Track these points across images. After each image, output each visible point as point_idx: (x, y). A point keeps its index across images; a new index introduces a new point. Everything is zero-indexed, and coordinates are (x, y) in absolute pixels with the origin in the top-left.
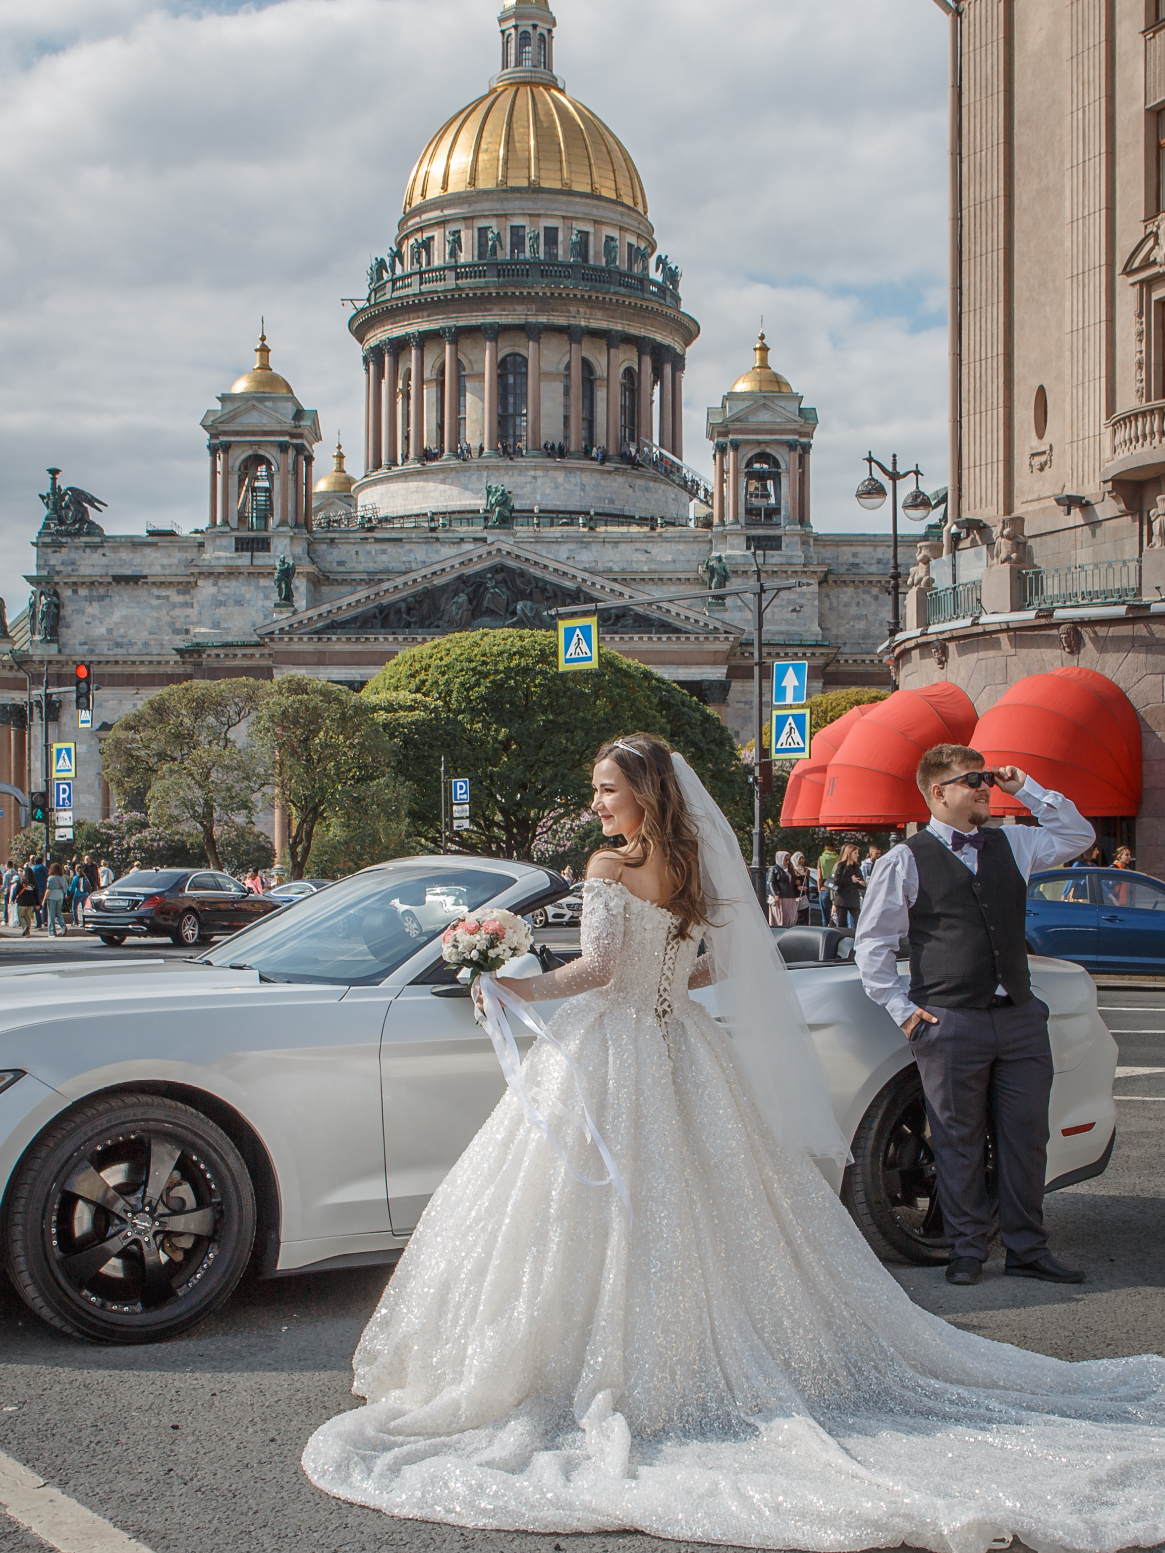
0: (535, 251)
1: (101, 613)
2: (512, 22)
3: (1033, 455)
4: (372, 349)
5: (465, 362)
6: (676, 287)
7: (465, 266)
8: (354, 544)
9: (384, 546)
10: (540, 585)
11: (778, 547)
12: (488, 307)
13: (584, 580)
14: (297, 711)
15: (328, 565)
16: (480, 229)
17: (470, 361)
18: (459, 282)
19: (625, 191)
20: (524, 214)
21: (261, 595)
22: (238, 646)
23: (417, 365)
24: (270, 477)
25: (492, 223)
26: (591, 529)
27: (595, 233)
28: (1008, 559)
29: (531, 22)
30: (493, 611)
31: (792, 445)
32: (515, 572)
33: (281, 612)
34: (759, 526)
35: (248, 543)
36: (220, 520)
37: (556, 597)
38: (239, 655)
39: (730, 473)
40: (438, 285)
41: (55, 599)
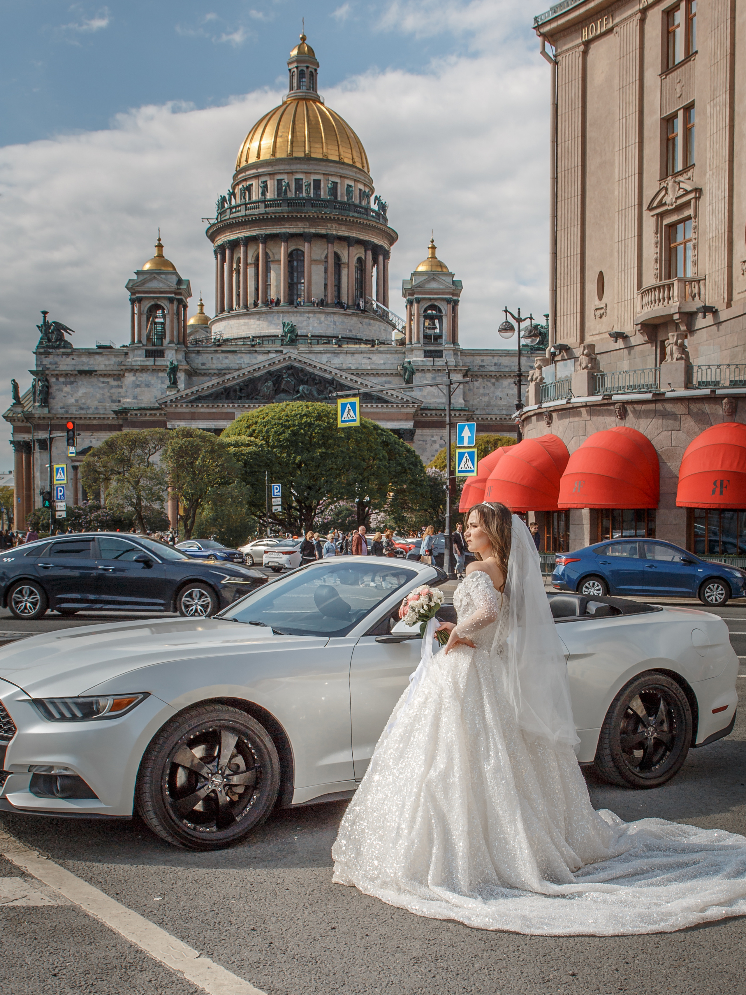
0: (308, 192)
1: (72, 391)
2: (295, 65)
3: (596, 309)
4: (219, 246)
5: (270, 254)
6: (385, 213)
7: (269, 201)
8: (210, 353)
9: (227, 355)
10: (312, 376)
11: (441, 356)
12: (283, 223)
13: (336, 374)
14: (186, 447)
15: (196, 365)
16: (278, 180)
17: (273, 254)
18: (267, 209)
19: (357, 159)
20: (302, 172)
21: (160, 381)
22: (147, 409)
23: (244, 255)
24: (164, 317)
25: (285, 177)
26: (340, 346)
27: (341, 183)
28: (586, 367)
29: (305, 65)
30: (286, 391)
31: (448, 300)
32: (298, 369)
33: (171, 391)
34: (431, 345)
35: (152, 353)
36: (137, 340)
37: (321, 383)
38: (148, 414)
39: (415, 316)
40: (255, 211)
41: (46, 383)
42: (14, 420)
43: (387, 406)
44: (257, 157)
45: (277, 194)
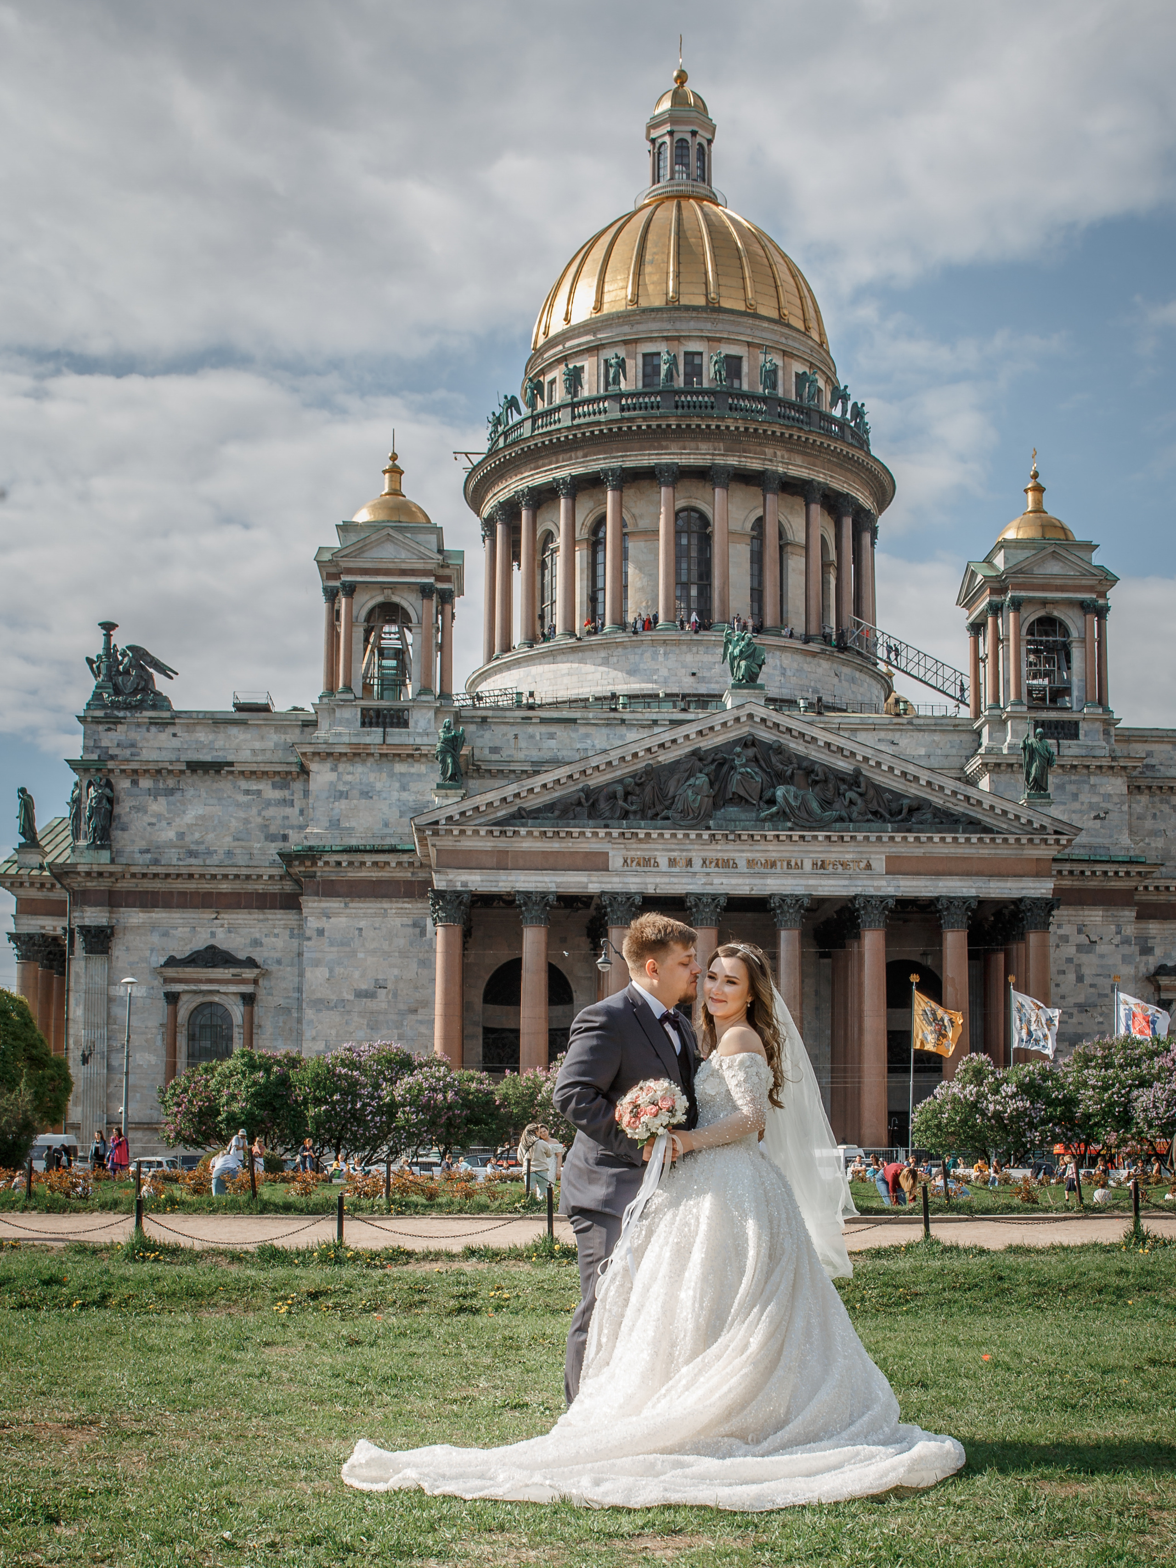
1: (169, 812)
7: (626, 396)
8: (512, 724)
10: (805, 764)
11: (1075, 736)
12: (664, 443)
13: (866, 759)
16: (645, 356)
17: (634, 516)
18: (626, 413)
19: (812, 323)
20: (701, 338)
22: (365, 851)
23: (567, 518)
27: (785, 367)
29: (690, 128)
30: (741, 798)
31: (1089, 605)
32: (769, 747)
33: (447, 796)
34: (1048, 709)
35: (378, 716)
36: (341, 685)
37: (826, 781)
38: (368, 864)
39: (1008, 640)
40: (597, 418)
41: (107, 791)
42: (22, 884)
43: (993, 840)
44: (594, 309)
45: (644, 386)
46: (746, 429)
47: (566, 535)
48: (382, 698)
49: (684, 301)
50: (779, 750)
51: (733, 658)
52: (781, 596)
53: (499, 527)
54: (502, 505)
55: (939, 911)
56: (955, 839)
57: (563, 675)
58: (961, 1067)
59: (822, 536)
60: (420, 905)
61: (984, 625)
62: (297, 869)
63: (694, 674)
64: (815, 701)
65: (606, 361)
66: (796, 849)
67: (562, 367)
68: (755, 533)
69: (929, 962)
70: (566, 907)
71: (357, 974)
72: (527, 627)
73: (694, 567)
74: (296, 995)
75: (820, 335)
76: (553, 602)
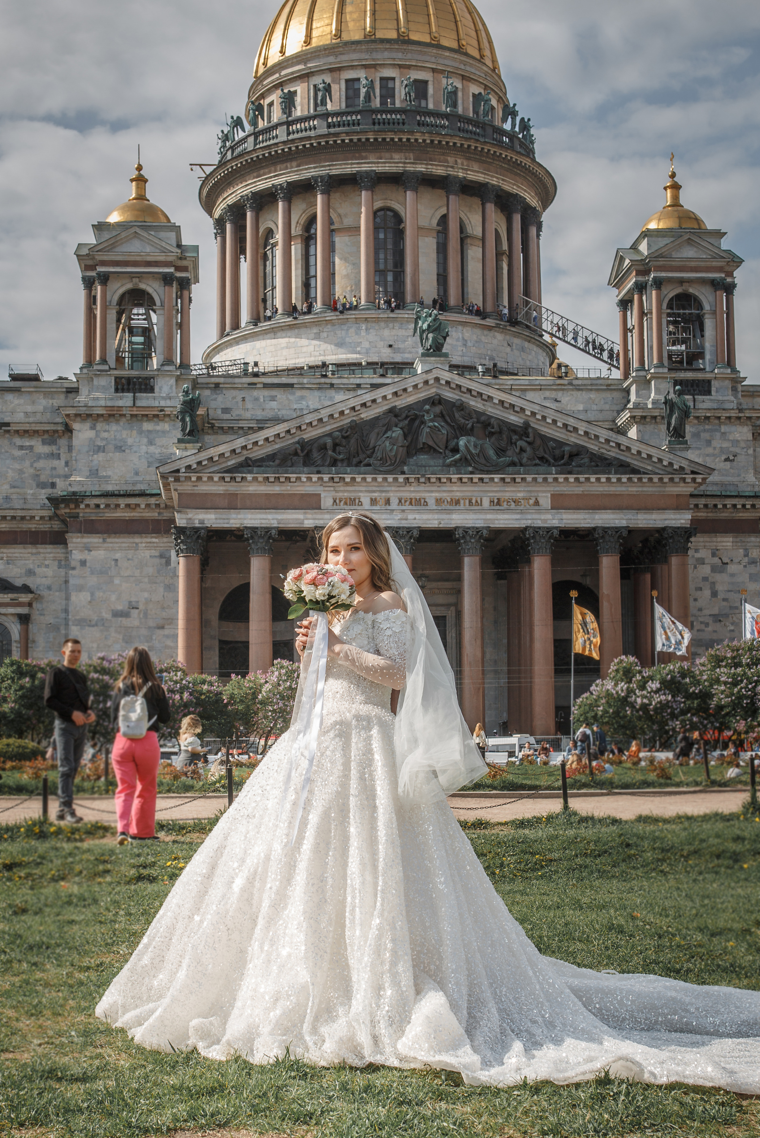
7: (332, 115)
9: (273, 393)
10: (483, 418)
12: (364, 154)
13: (533, 414)
15: (211, 412)
16: (347, 81)
17: (339, 215)
18: (332, 129)
23: (284, 217)
25: (361, 74)
30: (430, 447)
31: (718, 283)
32: (453, 404)
33: (186, 449)
34: (685, 370)
35: (129, 383)
36: (98, 358)
37: (500, 432)
38: (122, 506)
39: (651, 313)
40: (308, 133)
43: (640, 479)
44: (305, 42)
45: (347, 106)
46: (432, 141)
47: (284, 232)
48: (132, 369)
49: (380, 35)
50: (461, 407)
51: (422, 332)
52: (463, 280)
53: (228, 226)
54: (231, 208)
55: (596, 539)
56: (608, 480)
57: (282, 348)
58: (613, 667)
59: (496, 230)
60: (165, 540)
61: (631, 301)
62: (63, 511)
63: (390, 346)
64: (491, 366)
65: (315, 86)
66: (476, 489)
67: (279, 92)
68: (440, 228)
69: (588, 582)
70: (286, 540)
71: (113, 598)
72: (252, 309)
73: (390, 257)
74: (63, 615)
75: (493, 61)
76: (274, 288)
